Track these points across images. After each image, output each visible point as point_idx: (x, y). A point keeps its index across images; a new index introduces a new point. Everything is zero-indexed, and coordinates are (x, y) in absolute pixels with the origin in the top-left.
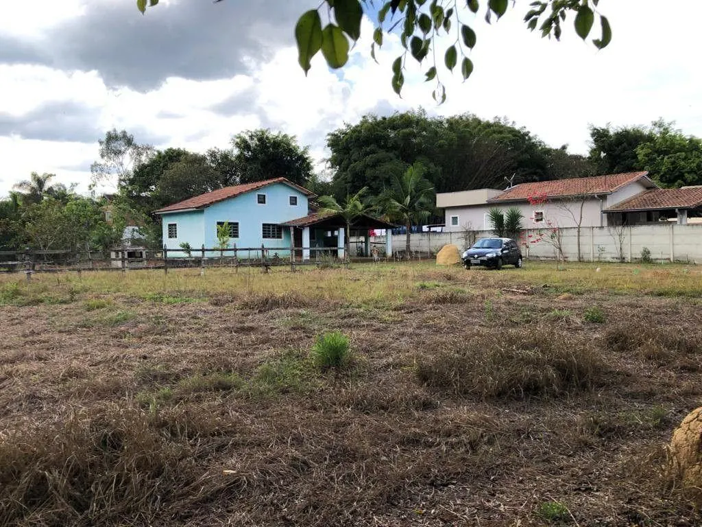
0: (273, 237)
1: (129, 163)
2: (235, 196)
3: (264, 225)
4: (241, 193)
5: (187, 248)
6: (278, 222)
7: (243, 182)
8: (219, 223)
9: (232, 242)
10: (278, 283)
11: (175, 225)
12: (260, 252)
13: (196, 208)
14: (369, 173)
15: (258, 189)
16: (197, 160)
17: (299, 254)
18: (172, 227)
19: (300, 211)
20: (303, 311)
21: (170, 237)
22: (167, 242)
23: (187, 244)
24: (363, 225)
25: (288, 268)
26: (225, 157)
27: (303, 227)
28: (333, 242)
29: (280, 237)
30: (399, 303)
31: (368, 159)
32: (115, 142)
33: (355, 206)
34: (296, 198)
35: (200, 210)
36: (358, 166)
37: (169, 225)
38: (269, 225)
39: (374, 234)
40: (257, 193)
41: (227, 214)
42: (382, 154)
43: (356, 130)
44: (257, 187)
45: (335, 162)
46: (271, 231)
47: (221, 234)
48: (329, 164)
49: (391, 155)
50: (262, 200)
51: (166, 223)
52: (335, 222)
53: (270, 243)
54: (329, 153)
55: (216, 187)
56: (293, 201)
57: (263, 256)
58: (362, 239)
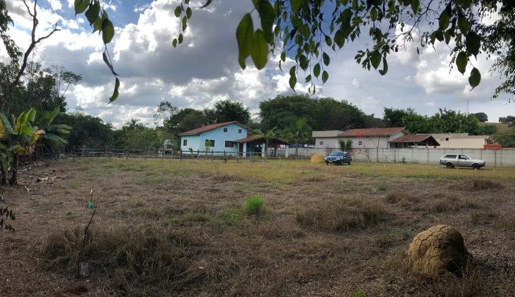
0: (230, 147)
1: (168, 114)
2: (214, 129)
3: (226, 141)
4: (217, 127)
5: (191, 150)
6: (232, 140)
7: (218, 122)
8: (206, 140)
9: (211, 148)
10: (229, 168)
11: (187, 140)
12: (223, 154)
14: (279, 120)
15: (224, 126)
16: (199, 113)
17: (241, 154)
18: (185, 141)
19: (243, 135)
20: (241, 183)
21: (184, 145)
22: (183, 148)
23: (191, 148)
24: (275, 143)
25: (236, 161)
26: (211, 112)
27: (243, 143)
28: (260, 150)
29: (233, 147)
30: (289, 181)
31: (279, 114)
32: (164, 106)
33: (271, 135)
35: (198, 134)
36: (274, 117)
38: (228, 141)
39: (280, 147)
40: (224, 128)
41: (210, 137)
42: (286, 112)
43: (273, 101)
45: (262, 115)
46: (229, 144)
47: (207, 145)
48: (259, 116)
49: (291, 113)
50: (225, 130)
51: (183, 139)
52: (262, 141)
53: (229, 149)
54: (259, 111)
55: (206, 125)
56: (240, 131)
57: (225, 155)
58: (273, 149)
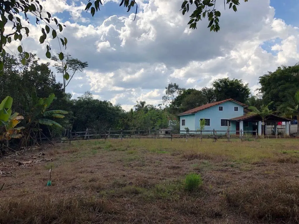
0: (226, 125)
1: (176, 95)
2: (208, 108)
3: (221, 120)
4: (211, 106)
5: (188, 130)
6: (228, 119)
7: (217, 101)
8: (201, 119)
9: (206, 127)
11: (184, 120)
12: (213, 132)
13: (192, 113)
14: (281, 94)
16: (198, 93)
17: (238, 133)
18: (183, 121)
19: (240, 113)
21: (183, 125)
22: (182, 128)
23: (188, 128)
24: (273, 120)
25: (226, 140)
26: (210, 91)
27: (240, 121)
28: (256, 128)
29: (229, 125)
30: (255, 160)
31: (280, 88)
32: (171, 88)
33: (266, 111)
34: (237, 107)
35: (193, 114)
36: (275, 91)
37: (182, 120)
38: (224, 120)
40: (219, 106)
41: (205, 116)
42: (287, 85)
44: (219, 103)
45: (263, 90)
46: (224, 122)
47: (202, 124)
48: (260, 91)
49: (293, 85)
50: (221, 109)
52: (258, 118)
53: (225, 128)
54: (260, 86)
55: (205, 104)
56: (236, 109)
57: (214, 134)
58: (274, 126)
